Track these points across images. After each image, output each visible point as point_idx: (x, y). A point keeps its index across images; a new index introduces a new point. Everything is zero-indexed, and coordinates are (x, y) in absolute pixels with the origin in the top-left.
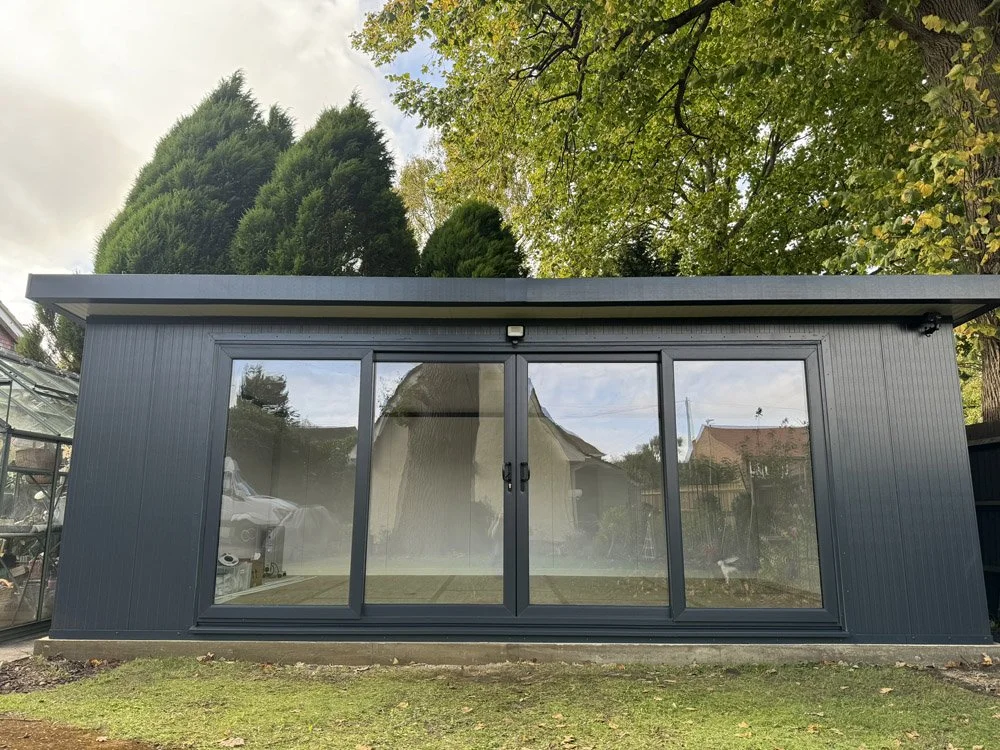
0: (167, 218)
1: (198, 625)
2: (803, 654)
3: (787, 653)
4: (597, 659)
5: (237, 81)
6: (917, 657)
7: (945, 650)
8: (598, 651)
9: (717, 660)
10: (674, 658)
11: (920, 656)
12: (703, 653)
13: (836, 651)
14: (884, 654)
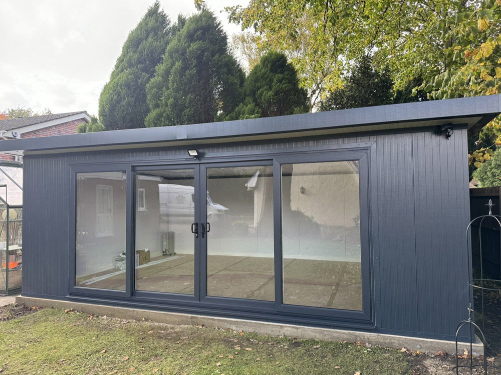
0: (121, 85)
1: (70, 295)
2: (345, 336)
3: (336, 335)
4: (234, 328)
5: (157, 6)
6: (418, 346)
7: (438, 343)
8: (235, 323)
9: (296, 334)
10: (272, 331)
11: (420, 345)
12: (289, 330)
13: (366, 337)
14: (396, 342)
